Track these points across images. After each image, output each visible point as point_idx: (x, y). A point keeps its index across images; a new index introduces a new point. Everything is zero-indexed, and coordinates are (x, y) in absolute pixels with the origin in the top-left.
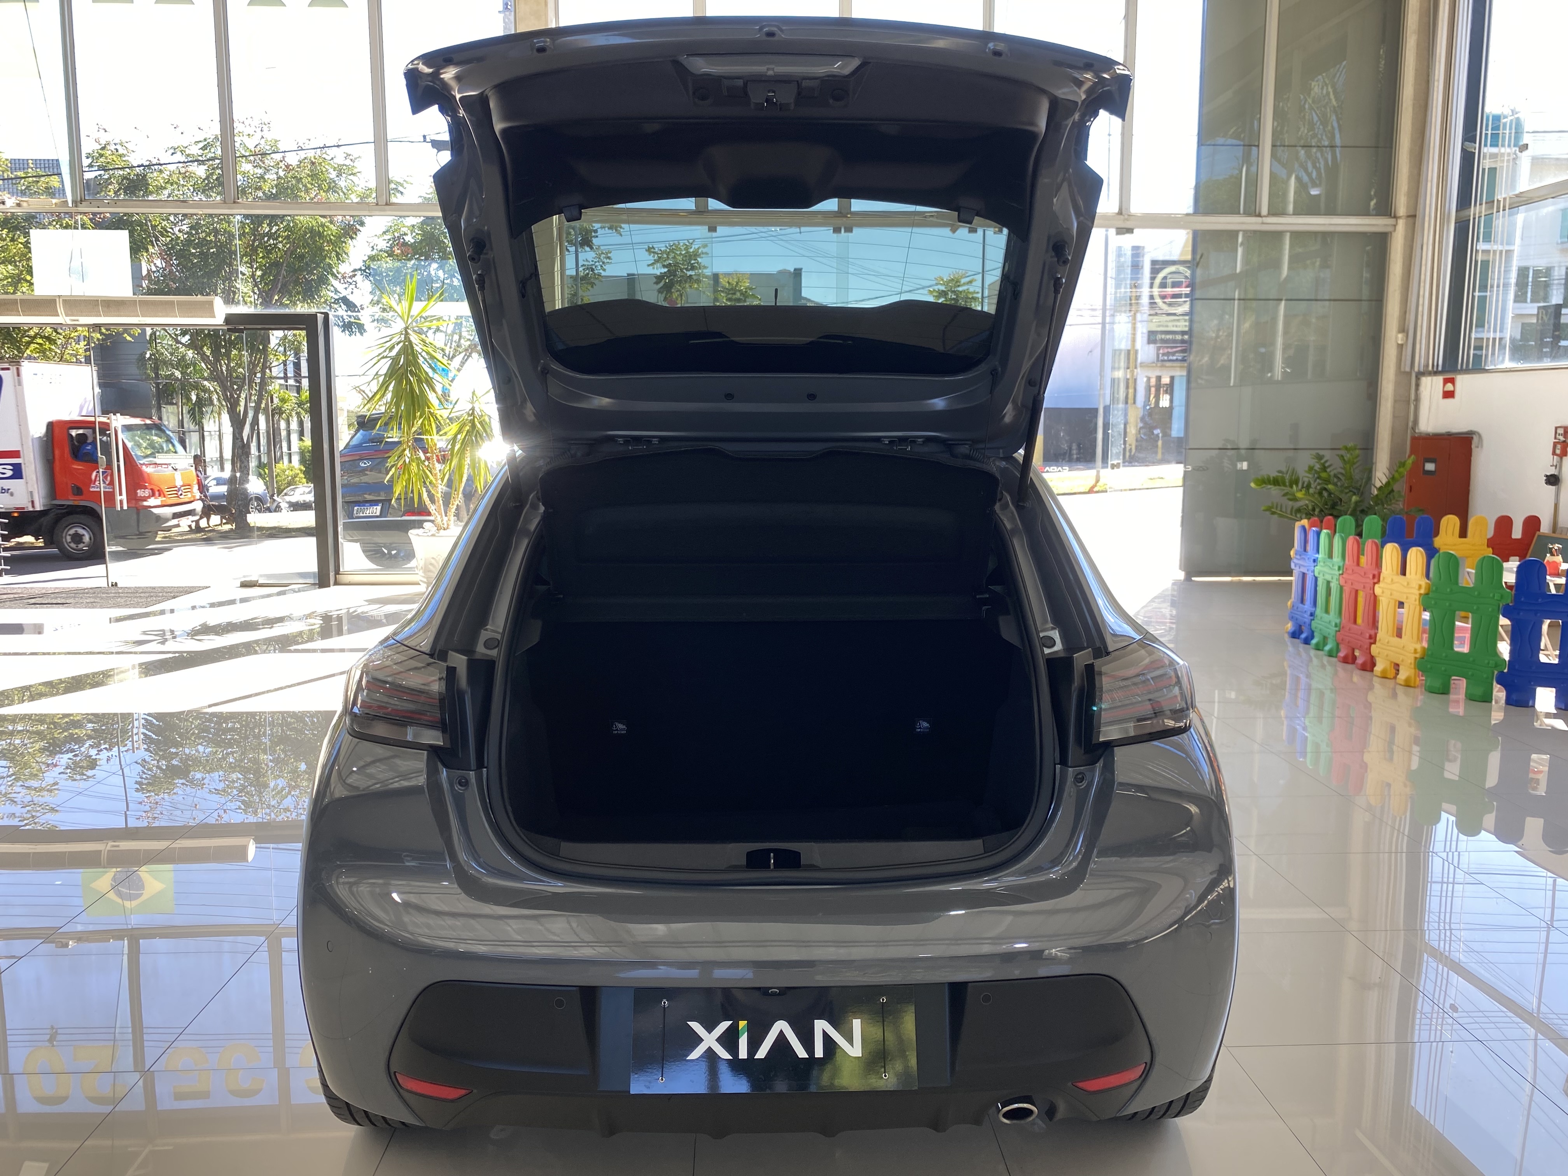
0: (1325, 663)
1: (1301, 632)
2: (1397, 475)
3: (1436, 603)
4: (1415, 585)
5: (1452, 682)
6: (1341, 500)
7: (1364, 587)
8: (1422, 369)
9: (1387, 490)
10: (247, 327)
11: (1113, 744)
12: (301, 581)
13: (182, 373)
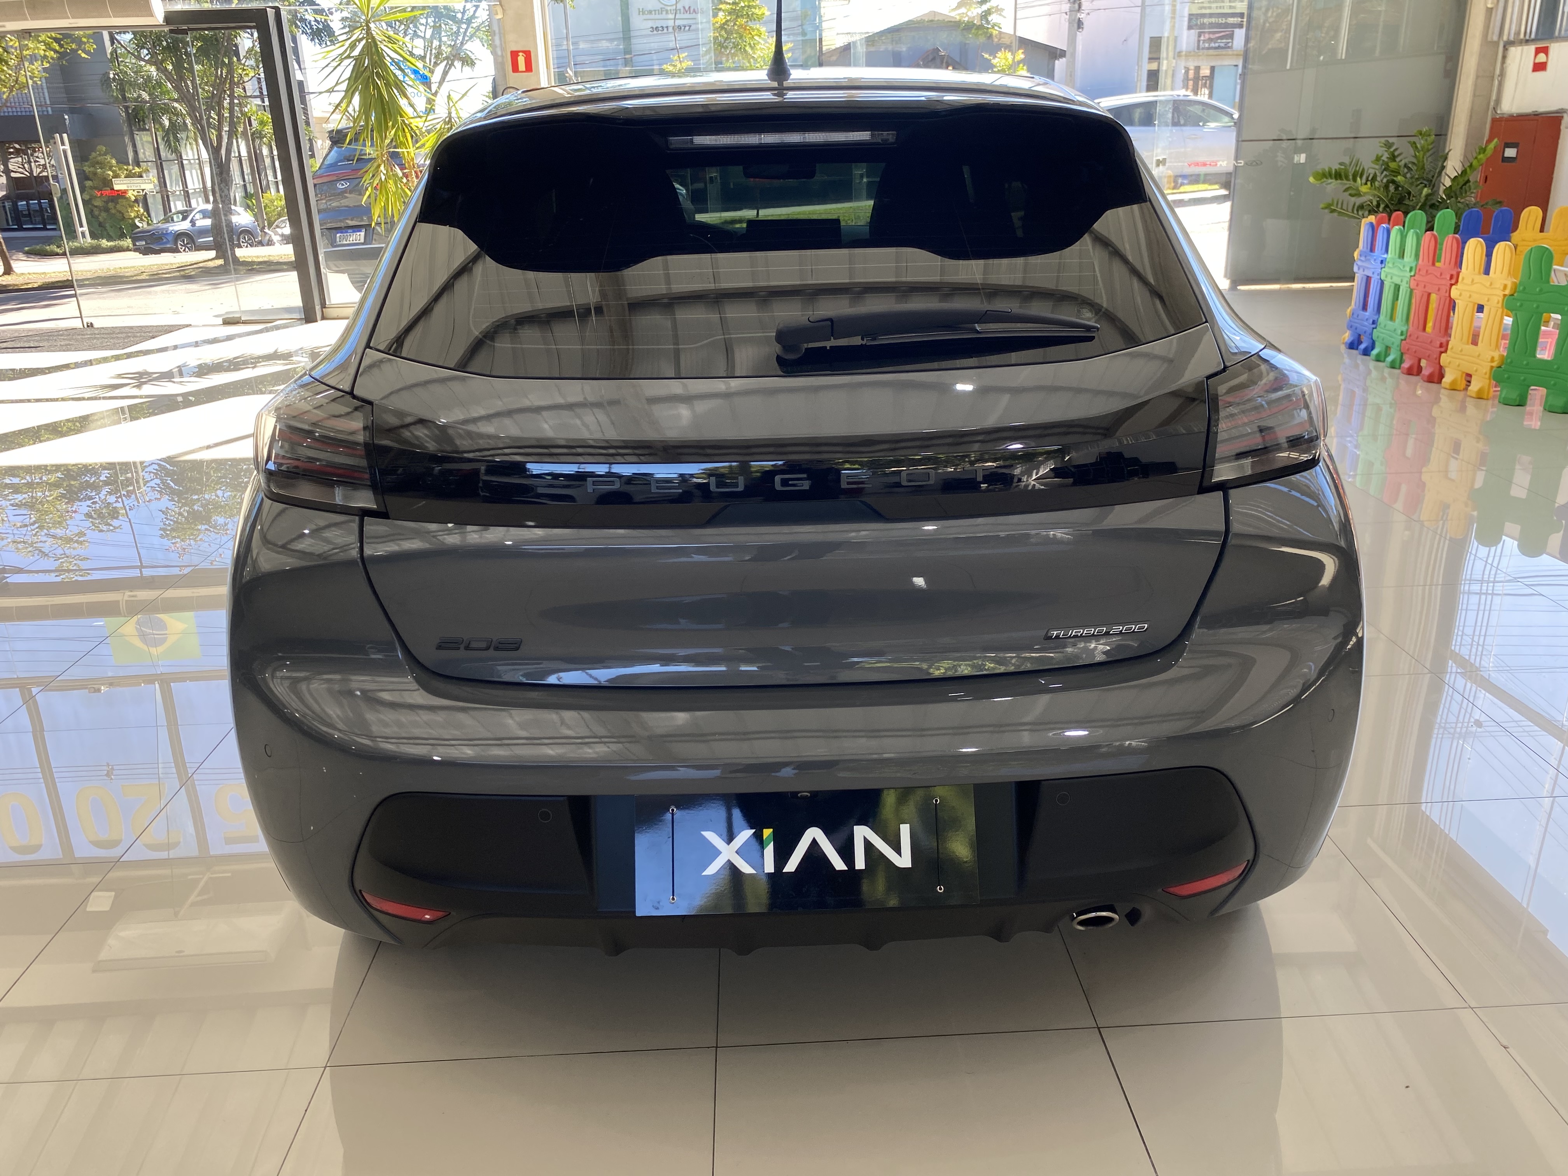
0: (1386, 375)
1: (1360, 342)
2: (1475, 163)
3: (1521, 305)
4: (1499, 285)
5: (1530, 392)
6: (1409, 193)
7: (1439, 290)
8: (1512, 38)
9: (1462, 183)
10: (191, 26)
11: (1228, 485)
12: (287, 316)
13: (149, 95)
